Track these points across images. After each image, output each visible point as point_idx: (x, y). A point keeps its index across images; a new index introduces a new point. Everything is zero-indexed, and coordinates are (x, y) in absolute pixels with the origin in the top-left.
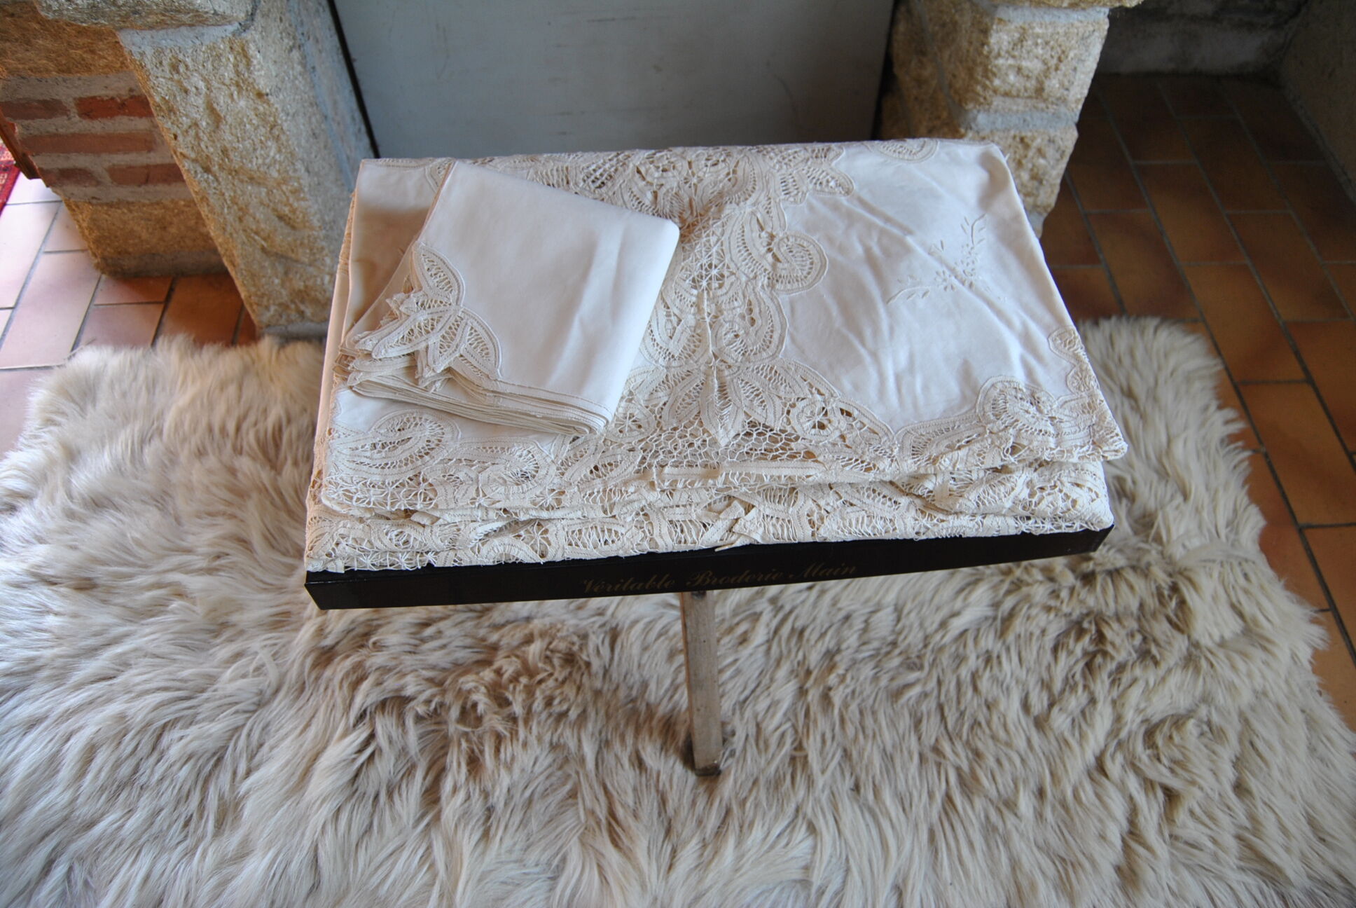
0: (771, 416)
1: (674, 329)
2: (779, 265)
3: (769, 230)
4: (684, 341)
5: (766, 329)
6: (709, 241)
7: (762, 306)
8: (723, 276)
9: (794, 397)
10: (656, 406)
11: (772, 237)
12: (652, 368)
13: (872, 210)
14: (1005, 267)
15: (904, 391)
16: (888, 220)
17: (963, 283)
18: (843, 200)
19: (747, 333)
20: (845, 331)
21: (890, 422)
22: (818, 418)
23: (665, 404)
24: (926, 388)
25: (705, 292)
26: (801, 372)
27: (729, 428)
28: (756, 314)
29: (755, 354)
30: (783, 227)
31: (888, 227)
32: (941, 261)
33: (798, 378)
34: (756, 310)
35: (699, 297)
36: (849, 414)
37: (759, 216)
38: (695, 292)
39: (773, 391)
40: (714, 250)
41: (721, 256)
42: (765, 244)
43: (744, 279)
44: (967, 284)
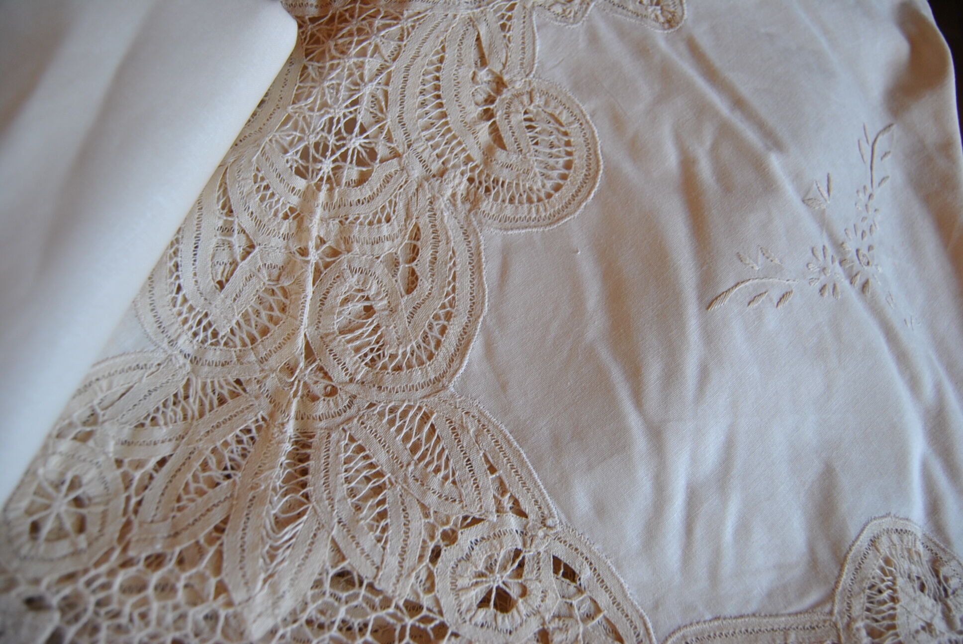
0: (392, 561)
1: (234, 264)
2: (500, 155)
3: (497, 68)
4: (248, 301)
5: (435, 306)
6: (360, 66)
7: (442, 245)
8: (372, 154)
9: (456, 513)
10: (139, 465)
11: (499, 84)
12: (160, 356)
13: (711, 74)
14: (914, 245)
15: (699, 532)
16: (738, 103)
17: (852, 279)
18: (659, 36)
19: (392, 310)
20: (604, 354)
21: (656, 606)
22: (497, 580)
23: (162, 462)
24: (743, 529)
25: (325, 187)
26: (487, 441)
27: (285, 586)
28: (422, 265)
29: (398, 368)
30: (527, 67)
31: (737, 120)
32: (824, 222)
33: (478, 460)
34: (426, 254)
35: (308, 196)
36: (570, 574)
37: (483, 30)
38: (301, 184)
39: (414, 486)
40: (367, 90)
41: (380, 107)
42: (480, 98)
43: (417, 172)
44: (859, 281)
